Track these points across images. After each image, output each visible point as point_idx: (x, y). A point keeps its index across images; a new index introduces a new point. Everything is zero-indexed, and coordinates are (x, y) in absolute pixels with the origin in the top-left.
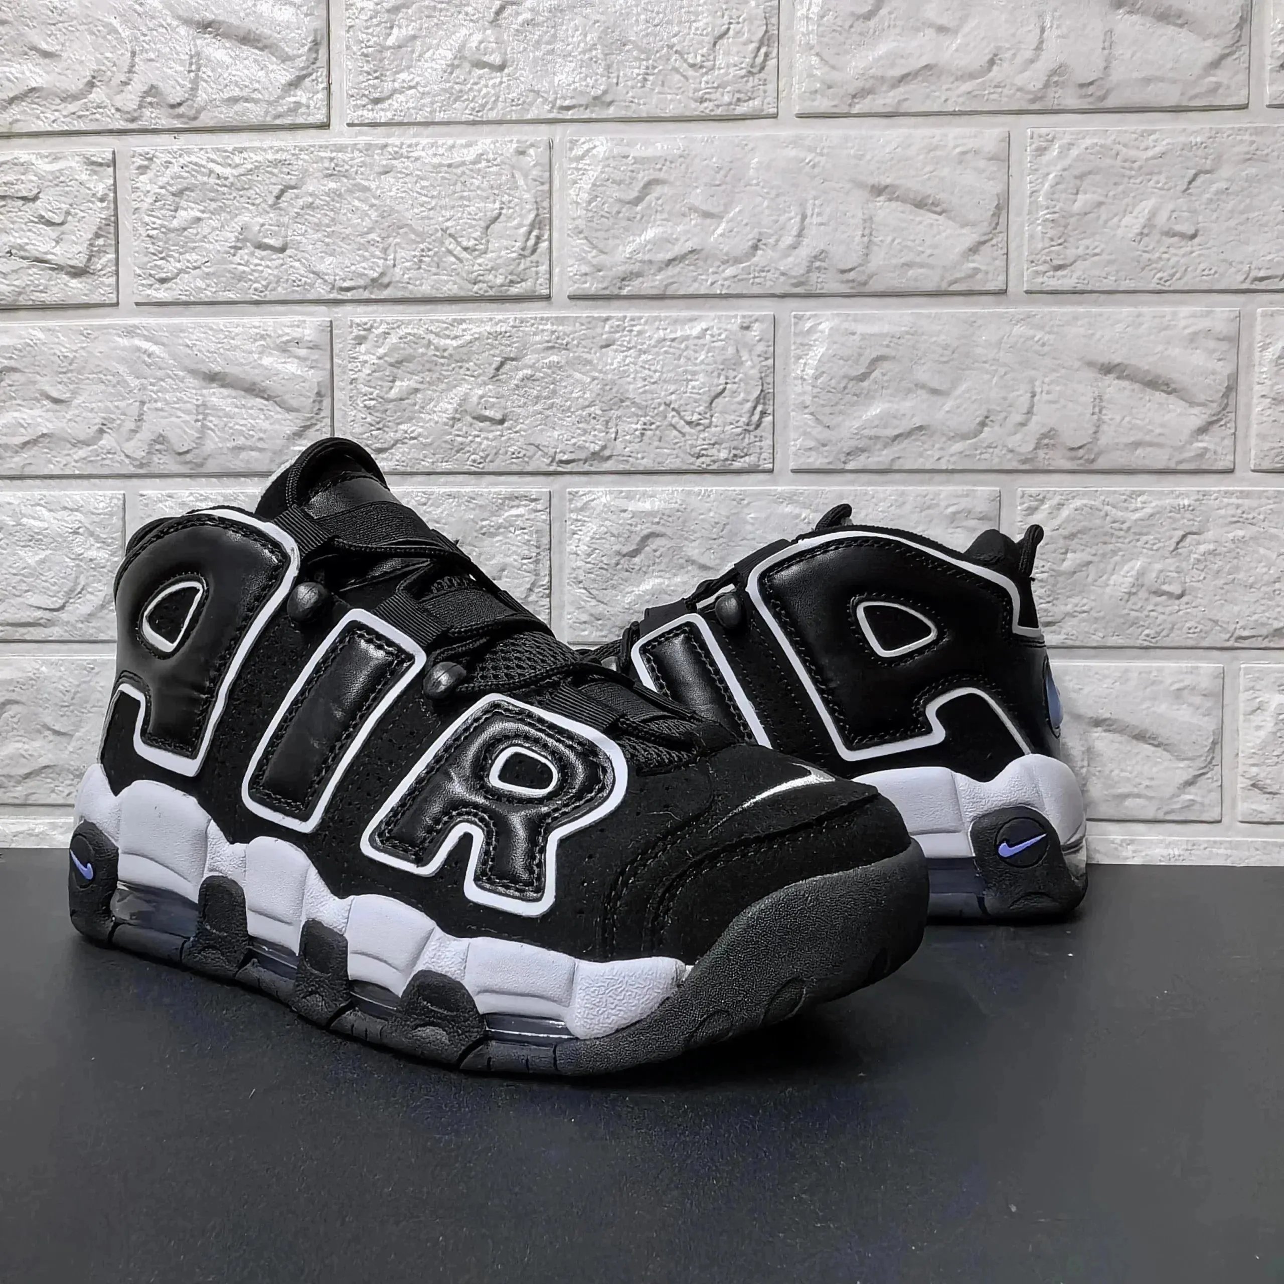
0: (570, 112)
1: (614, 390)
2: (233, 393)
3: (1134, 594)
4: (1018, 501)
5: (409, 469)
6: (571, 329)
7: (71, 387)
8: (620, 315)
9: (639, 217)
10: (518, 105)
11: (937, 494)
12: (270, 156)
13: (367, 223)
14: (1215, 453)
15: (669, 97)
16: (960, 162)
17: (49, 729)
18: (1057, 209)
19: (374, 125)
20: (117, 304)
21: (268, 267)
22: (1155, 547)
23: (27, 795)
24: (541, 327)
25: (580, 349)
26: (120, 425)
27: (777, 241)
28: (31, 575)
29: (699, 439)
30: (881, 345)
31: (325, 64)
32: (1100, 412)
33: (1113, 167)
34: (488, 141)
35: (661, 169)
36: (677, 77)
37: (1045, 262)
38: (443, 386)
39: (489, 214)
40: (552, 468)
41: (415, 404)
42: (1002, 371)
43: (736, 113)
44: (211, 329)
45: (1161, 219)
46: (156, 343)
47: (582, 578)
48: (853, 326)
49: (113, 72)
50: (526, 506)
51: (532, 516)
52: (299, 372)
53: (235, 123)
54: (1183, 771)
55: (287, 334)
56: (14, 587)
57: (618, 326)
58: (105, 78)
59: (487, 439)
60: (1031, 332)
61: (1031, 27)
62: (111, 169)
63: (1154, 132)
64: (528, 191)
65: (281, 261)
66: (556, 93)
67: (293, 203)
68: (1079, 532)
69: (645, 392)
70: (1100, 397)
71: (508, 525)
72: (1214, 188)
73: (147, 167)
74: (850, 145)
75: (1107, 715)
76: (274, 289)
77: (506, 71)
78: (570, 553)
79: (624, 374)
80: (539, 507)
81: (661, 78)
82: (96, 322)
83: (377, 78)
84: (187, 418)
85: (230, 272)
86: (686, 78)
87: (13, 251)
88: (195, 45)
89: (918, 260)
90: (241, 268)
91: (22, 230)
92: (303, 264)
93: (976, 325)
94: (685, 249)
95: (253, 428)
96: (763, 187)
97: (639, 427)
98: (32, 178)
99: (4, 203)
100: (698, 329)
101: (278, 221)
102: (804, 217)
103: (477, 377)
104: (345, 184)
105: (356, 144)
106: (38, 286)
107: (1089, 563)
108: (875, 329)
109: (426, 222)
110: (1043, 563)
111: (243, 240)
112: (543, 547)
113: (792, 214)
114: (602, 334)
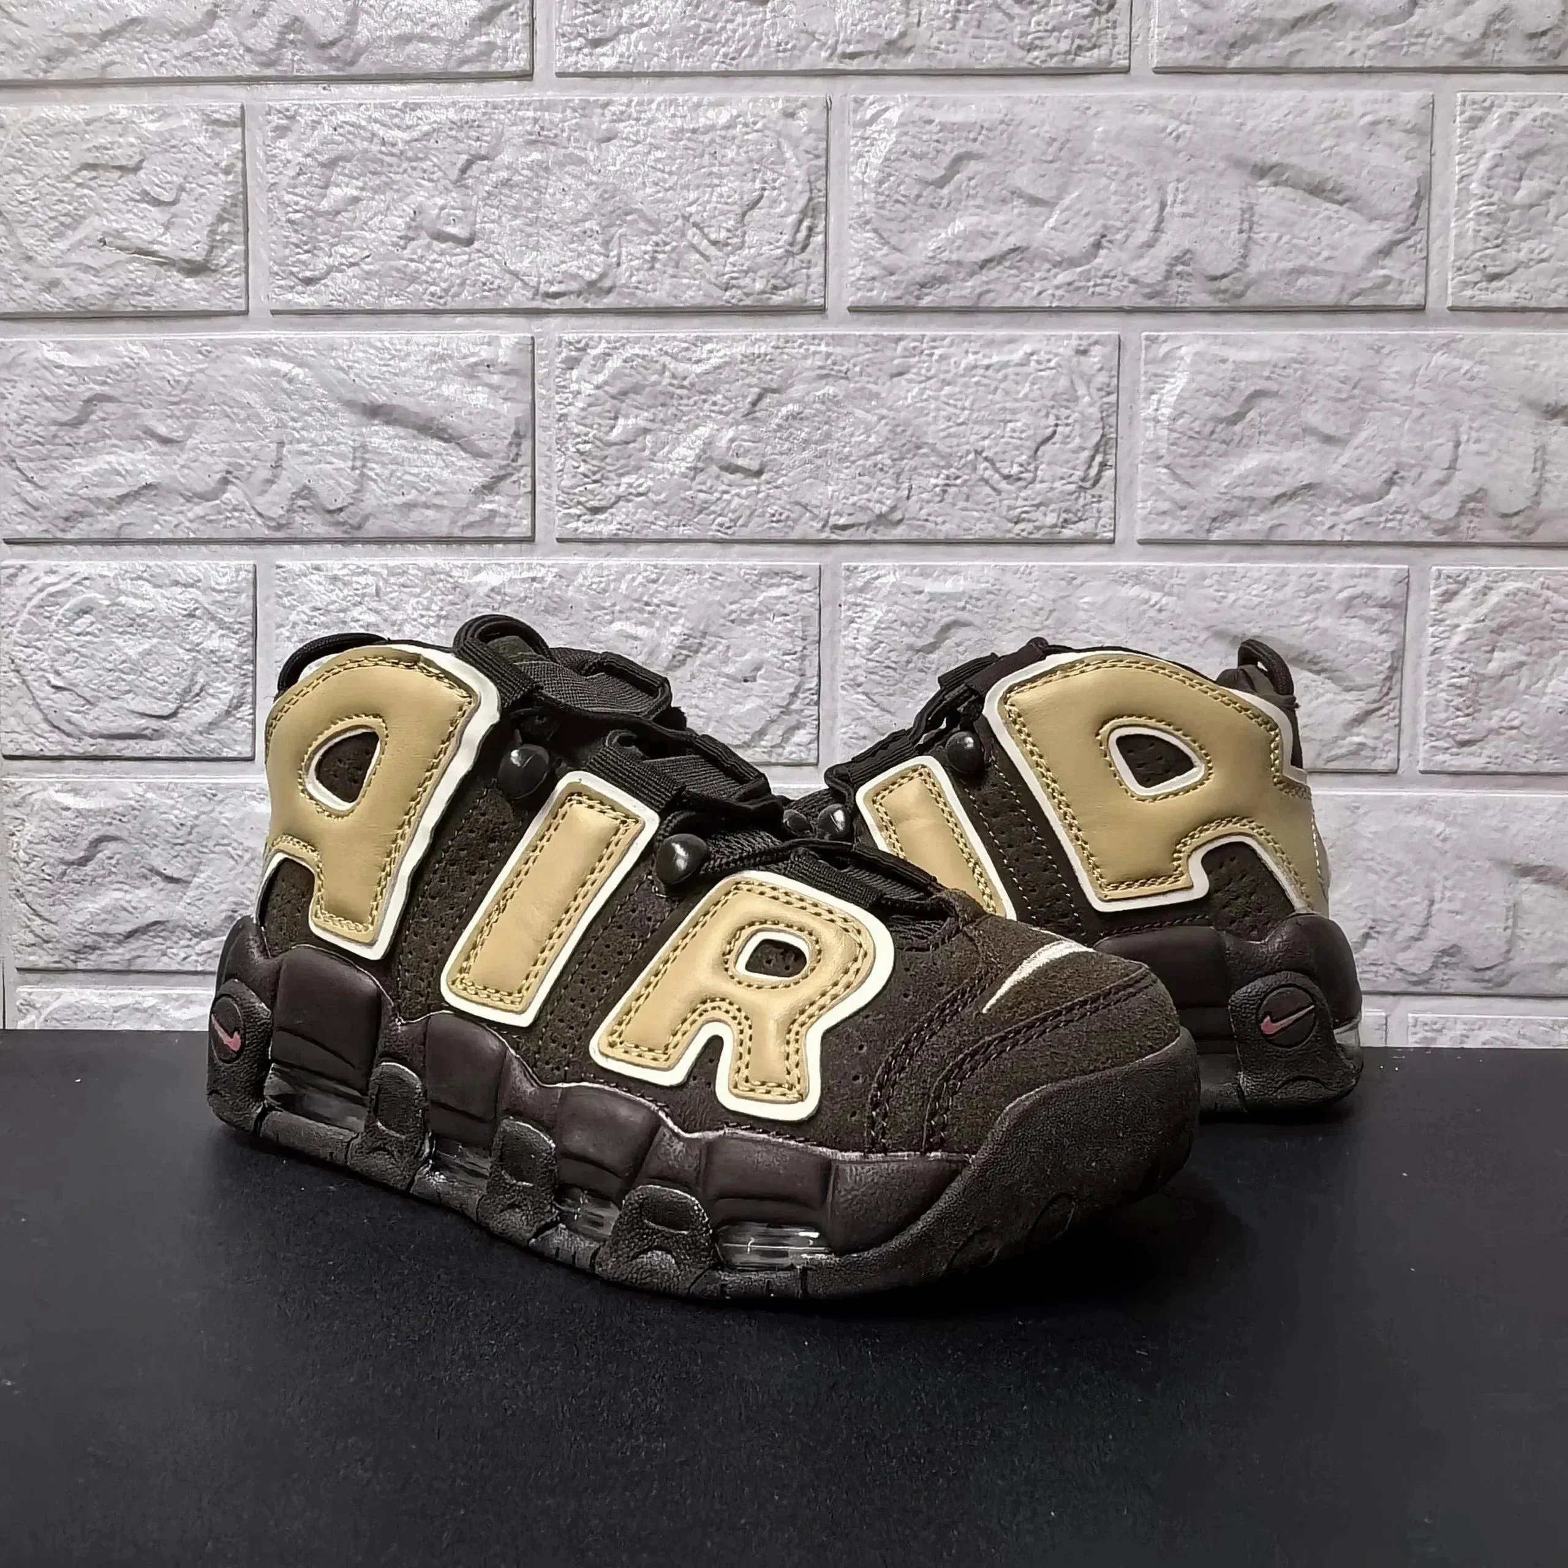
0: (856, 61)
1: (908, 433)
2: (402, 432)
4: (1432, 583)
5: (634, 536)
6: (852, 351)
7: (186, 422)
8: (918, 333)
9: (945, 202)
10: (785, 51)
11: (1328, 574)
12: (452, 114)
13: (583, 206)
15: (987, 42)
16: (1371, 134)
17: (159, 874)
18: (1494, 199)
19: (592, 75)
20: (246, 313)
21: (450, 265)
23: (131, 959)
24: (812, 348)
25: (864, 379)
26: (251, 474)
27: (1127, 236)
28: (132, 671)
29: (1019, 499)
30: (1261, 377)
32: (1543, 466)
34: (746, 97)
36: (999, 16)
37: (1477, 269)
38: (681, 426)
39: (746, 197)
40: (823, 536)
41: (643, 450)
42: (1417, 412)
43: (1076, 65)
44: (373, 346)
46: (300, 365)
47: (861, 679)
48: (1223, 352)
50: (787, 584)
51: (797, 598)
52: (491, 407)
53: (406, 71)
55: (473, 354)
56: (110, 687)
57: (914, 348)
58: (232, 7)
59: (738, 495)
62: (239, 130)
64: (799, 167)
65: (466, 257)
66: (838, 34)
67: (484, 178)
68: (1510, 624)
69: (949, 436)
70: (1543, 448)
71: (766, 610)
73: (286, 128)
74: (1224, 110)
75: (1540, 861)
76: (458, 295)
77: (769, 5)
78: (847, 648)
79: (922, 412)
80: (806, 587)
81: (976, 16)
82: (218, 336)
83: (596, 12)
84: (341, 464)
85: (398, 270)
86: (1011, 17)
87: (108, 239)
89: (1312, 264)
90: (413, 265)
91: (120, 211)
92: (497, 261)
93: (1385, 351)
94: (1005, 248)
95: (428, 478)
96: (1110, 165)
97: (940, 481)
98: (132, 140)
99: (94, 174)
100: (1021, 353)
101: (463, 202)
102: (1163, 205)
103: (727, 414)
104: (552, 154)
105: (568, 101)
106: (141, 286)
107: (1522, 664)
108: (1252, 355)
109: (662, 206)
110: (1461, 664)
111: (416, 228)
112: (810, 639)
113: (1148, 202)
114: (893, 359)
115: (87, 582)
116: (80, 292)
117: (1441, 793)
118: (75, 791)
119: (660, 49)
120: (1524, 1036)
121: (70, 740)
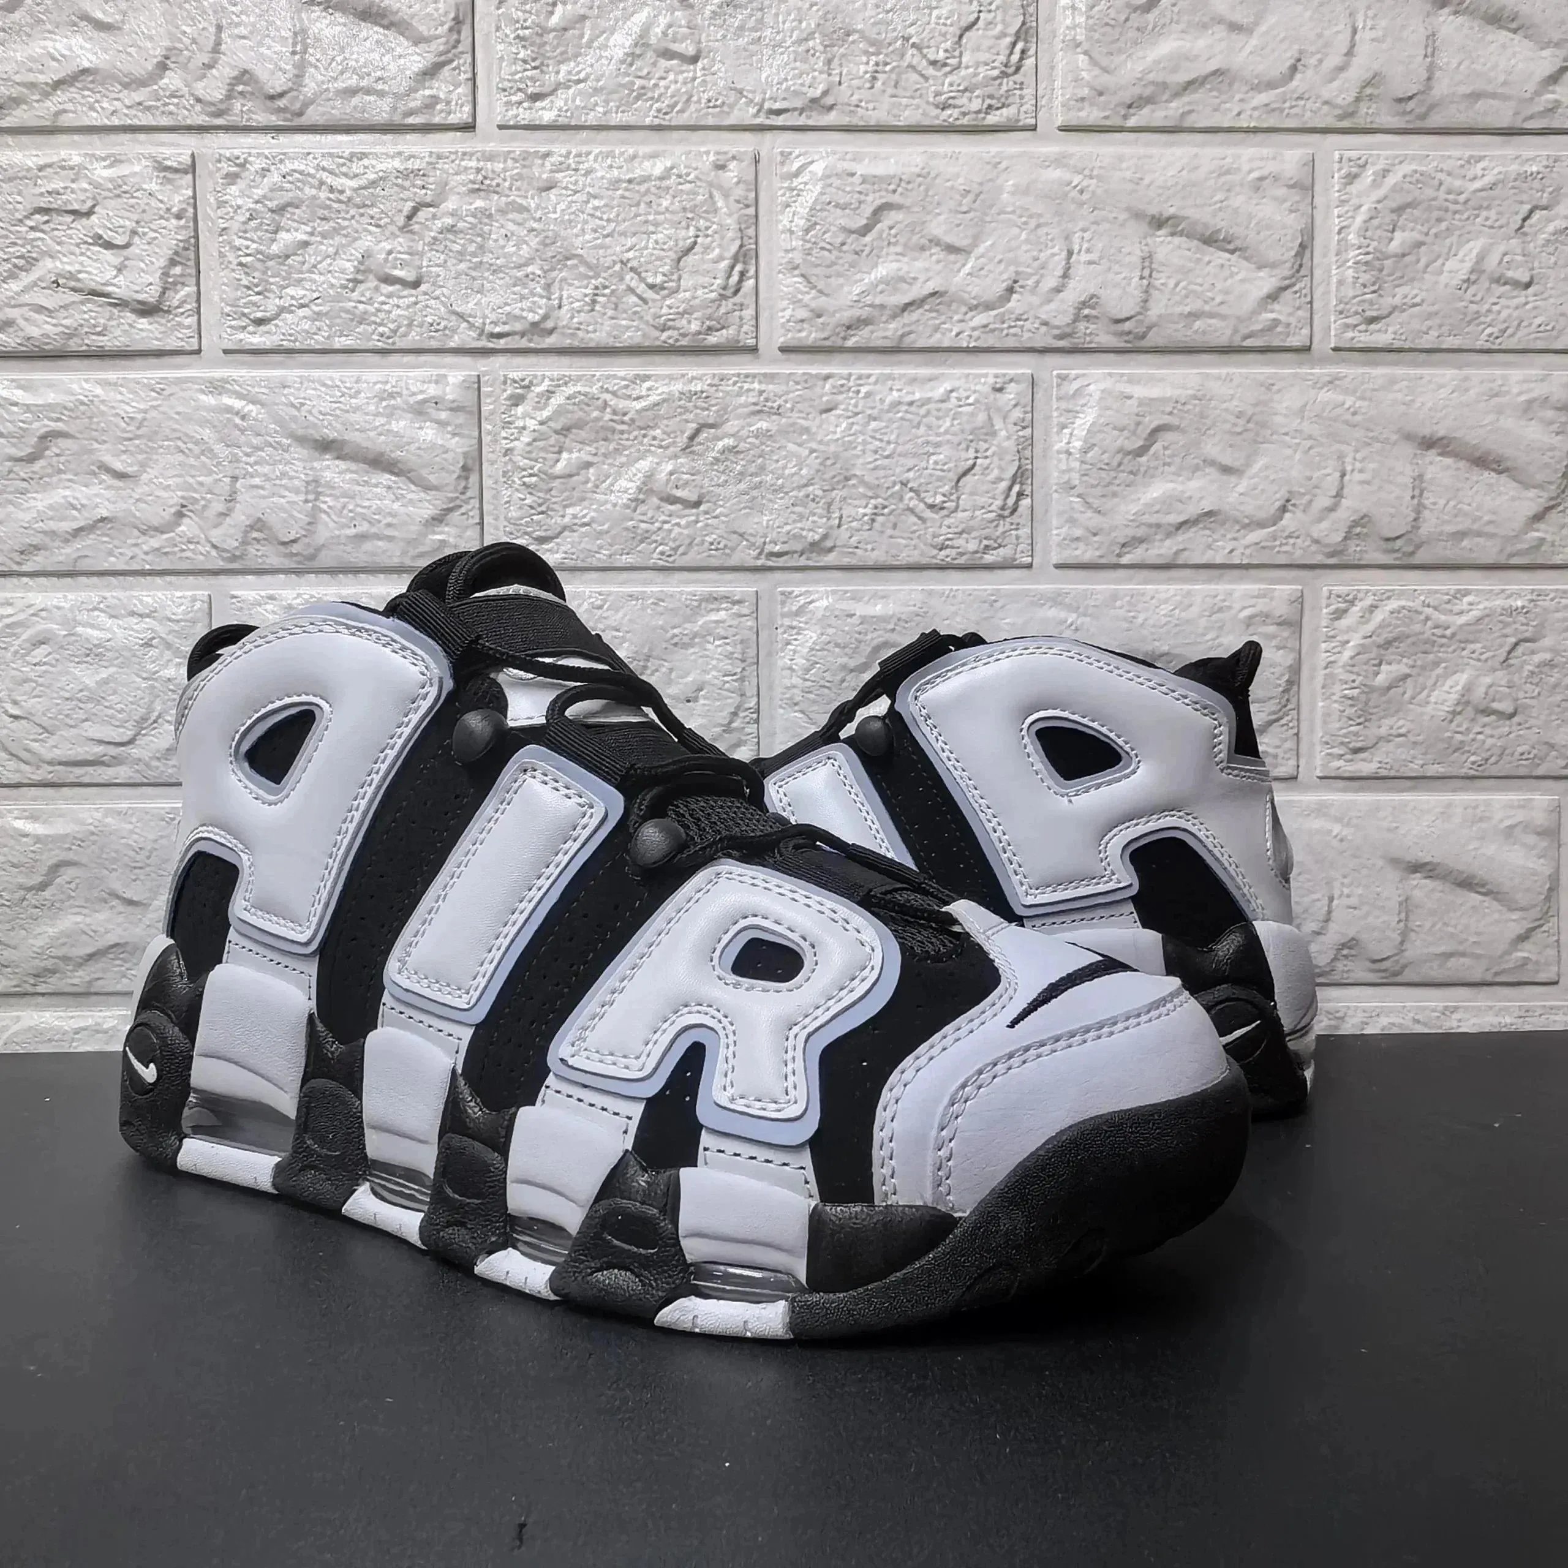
0: (781, 117)
1: (838, 466)
2: (353, 466)
3: (1460, 713)
4: (1324, 602)
5: (580, 564)
6: (784, 388)
7: (140, 457)
8: (845, 371)
9: (867, 249)
10: (715, 107)
11: (1230, 594)
12: (397, 163)
13: (525, 251)
14: (1553, 545)
15: (904, 101)
16: (1257, 190)
17: (118, 897)
18: (1370, 249)
19: (532, 128)
20: (198, 352)
21: (398, 307)
22: (1483, 657)
23: (90, 982)
24: (746, 386)
25: (795, 415)
26: (205, 507)
27: (1038, 283)
28: (89, 699)
29: (940, 527)
30: (1163, 412)
31: (470, 49)
32: (1421, 495)
33: (1434, 199)
34: (679, 149)
35: (894, 191)
36: (915, 77)
37: (1357, 313)
38: (624, 459)
39: (681, 243)
40: (759, 563)
41: (587, 482)
42: (1306, 444)
43: (986, 123)
44: (324, 385)
45: (1492, 262)
46: (253, 403)
47: (798, 699)
48: (1128, 389)
49: (193, 52)
50: (726, 609)
51: (736, 622)
52: (440, 442)
53: (352, 122)
54: (1515, 925)
55: (422, 392)
56: (67, 716)
57: (842, 386)
58: (181, 59)
59: (678, 525)
60: (1341, 398)
61: (1341, 27)
62: (190, 177)
63: (1481, 159)
64: (730, 215)
65: (413, 299)
66: (764, 92)
67: (431, 223)
68: (1395, 639)
69: (875, 468)
70: (1421, 477)
71: (705, 634)
72: (1551, 228)
73: (236, 176)
74: (1125, 165)
75: (1428, 859)
76: (405, 335)
77: (700, 65)
78: (784, 668)
79: (851, 446)
80: (745, 611)
81: (894, 76)
82: (171, 374)
83: (535, 68)
84: (292, 497)
85: (348, 312)
86: (926, 79)
87: (60, 281)
88: (301, 20)
89: (1207, 308)
90: (361, 307)
91: (72, 253)
92: (444, 304)
93: (1275, 388)
94: (926, 291)
95: (379, 511)
96: (1021, 217)
97: (868, 511)
98: (86, 186)
99: (46, 218)
100: (941, 390)
101: (410, 247)
102: (1070, 253)
103: (667, 447)
104: (495, 202)
105: (510, 152)
106: (95, 326)
107: (1407, 676)
108: (1155, 392)
109: (601, 252)
110: (1354, 677)
111: (364, 272)
112: (749, 661)
113: (1056, 250)
114: (821, 397)
115: (43, 614)
116: (35, 332)
117: (1336, 797)
118: (34, 817)
119: (596, 104)
120: (1418, 1022)
121: (26, 768)
